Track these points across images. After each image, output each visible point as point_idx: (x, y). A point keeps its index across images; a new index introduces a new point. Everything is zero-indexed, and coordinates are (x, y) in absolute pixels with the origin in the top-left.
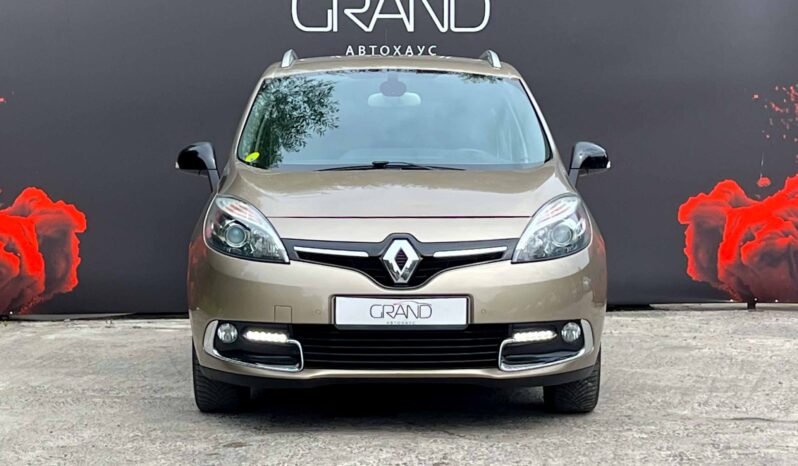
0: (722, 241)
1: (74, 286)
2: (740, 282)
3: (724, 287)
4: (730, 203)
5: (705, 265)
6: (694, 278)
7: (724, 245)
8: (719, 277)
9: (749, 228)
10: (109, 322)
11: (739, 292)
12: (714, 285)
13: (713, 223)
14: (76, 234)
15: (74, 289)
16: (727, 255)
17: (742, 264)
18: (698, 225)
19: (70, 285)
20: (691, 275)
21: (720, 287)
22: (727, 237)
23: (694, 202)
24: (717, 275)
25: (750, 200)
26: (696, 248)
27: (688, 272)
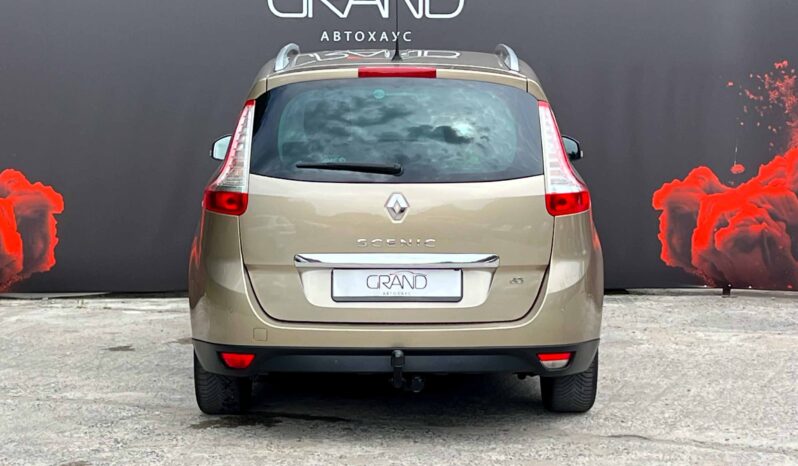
0: (696, 227)
1: (52, 265)
2: (714, 268)
3: (698, 273)
4: (705, 190)
5: (678, 250)
6: (668, 264)
7: (697, 232)
8: (693, 262)
9: (723, 215)
10: (80, 301)
11: (713, 279)
12: (688, 270)
13: (687, 209)
14: (54, 215)
15: (52, 268)
16: (701, 240)
17: (715, 249)
18: (673, 210)
19: (48, 264)
20: (665, 260)
21: (694, 272)
22: (701, 224)
23: (667, 188)
24: (691, 260)
25: (724, 187)
26: (671, 233)
27: (662, 257)
